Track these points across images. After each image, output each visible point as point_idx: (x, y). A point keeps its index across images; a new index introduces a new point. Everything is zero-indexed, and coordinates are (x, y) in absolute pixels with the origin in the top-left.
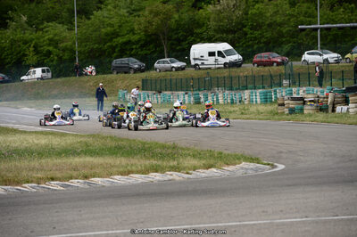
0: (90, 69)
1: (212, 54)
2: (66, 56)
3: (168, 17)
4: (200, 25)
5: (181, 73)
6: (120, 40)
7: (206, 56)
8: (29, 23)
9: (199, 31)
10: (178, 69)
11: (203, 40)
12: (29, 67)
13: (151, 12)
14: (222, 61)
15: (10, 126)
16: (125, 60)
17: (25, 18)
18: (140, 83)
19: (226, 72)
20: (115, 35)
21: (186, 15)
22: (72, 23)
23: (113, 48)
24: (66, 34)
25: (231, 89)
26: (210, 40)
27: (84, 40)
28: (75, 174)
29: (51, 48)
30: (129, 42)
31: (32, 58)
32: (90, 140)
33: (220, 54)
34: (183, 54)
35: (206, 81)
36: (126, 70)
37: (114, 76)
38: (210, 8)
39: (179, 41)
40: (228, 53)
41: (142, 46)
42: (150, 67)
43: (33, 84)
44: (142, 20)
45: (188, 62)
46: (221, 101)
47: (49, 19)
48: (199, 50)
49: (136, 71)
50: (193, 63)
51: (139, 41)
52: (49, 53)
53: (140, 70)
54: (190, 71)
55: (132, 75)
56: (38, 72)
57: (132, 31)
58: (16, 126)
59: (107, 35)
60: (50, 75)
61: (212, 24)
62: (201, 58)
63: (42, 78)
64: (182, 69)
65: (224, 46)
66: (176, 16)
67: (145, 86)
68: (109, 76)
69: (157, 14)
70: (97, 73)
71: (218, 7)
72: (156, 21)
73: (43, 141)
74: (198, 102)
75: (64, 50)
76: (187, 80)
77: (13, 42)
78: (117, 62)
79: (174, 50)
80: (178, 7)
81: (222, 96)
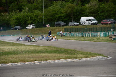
0: (48, 25)
1: (87, 20)
2: (40, 21)
3: (73, 8)
4: (84, 11)
5: (77, 26)
6: (58, 16)
7: (86, 21)
8: (29, 10)
9: (83, 13)
10: (76, 25)
11: (85, 16)
12: (28, 24)
13: (68, 7)
14: (91, 23)
16: (59, 22)
17: (27, 9)
18: (64, 30)
19: (92, 26)
20: (56, 14)
21: (79, 8)
22: (42, 10)
23: (55, 18)
24: (41, 14)
25: (94, 32)
26: (87, 16)
27: (46, 16)
28: (43, 59)
29: (35, 18)
30: (61, 16)
31: (29, 21)
32: (48, 48)
33: (90, 20)
34: (78, 20)
35: (85, 29)
36: (59, 25)
37: (55, 27)
38: (87, 5)
39: (77, 16)
40: (93, 20)
41: (65, 18)
42: (67, 24)
43: (29, 30)
44: (65, 9)
45: (80, 23)
46: (90, 36)
47: (36, 9)
48: (83, 19)
49: (63, 26)
50: (81, 23)
51: (63, 16)
52: (35, 20)
53: (64, 26)
54: (80, 26)
55: (61, 27)
56: (31, 26)
57: (61, 13)
58: (24, 43)
59: (54, 14)
60: (35, 27)
61: (88, 11)
62: (84, 22)
63: (32, 28)
64: (78, 25)
65: (92, 18)
66: (76, 8)
67: (66, 31)
69: (70, 7)
70: (50, 26)
71: (90, 5)
72: (70, 9)
73: (33, 48)
74: (83, 36)
75: (40, 19)
76: (79, 29)
77: (24, 16)
78: (56, 23)
79: (75, 19)
80: (77, 5)
81: (91, 34)
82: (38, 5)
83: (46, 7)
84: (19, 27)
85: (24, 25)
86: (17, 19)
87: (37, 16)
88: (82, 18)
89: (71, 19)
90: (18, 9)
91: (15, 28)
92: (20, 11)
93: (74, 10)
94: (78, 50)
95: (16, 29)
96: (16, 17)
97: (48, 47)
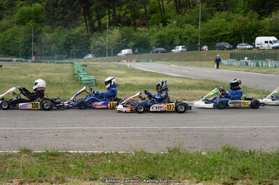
0: (205, 47)
1: (266, 42)
2: (194, 40)
3: (245, 23)
4: (261, 28)
5: (250, 51)
6: (221, 34)
7: (263, 43)
8: (177, 25)
9: (260, 30)
10: (248, 49)
11: (262, 35)
12: (175, 46)
13: (237, 20)
14: (271, 46)
15: (165, 73)
16: (222, 43)
17: (175, 22)
18: (229, 55)
19: (273, 51)
20: (219, 31)
21: (255, 22)
22: (198, 25)
23: (217, 38)
24: (195, 30)
25: (275, 60)
26: (266, 35)
27: (203, 33)
28: (195, 98)
29: (187, 37)
30: (225, 35)
31: (177, 41)
32: (203, 82)
33: (271, 42)
34: (252, 42)
35: (263, 55)
36: (223, 48)
37: (217, 51)
38: (267, 19)
39: (250, 35)
40: (275, 42)
41: (231, 37)
42: (235, 47)
43: (178, 54)
44: (232, 24)
45: (254, 45)
46: (270, 66)
47: (187, 22)
48: (260, 40)
49: (228, 49)
50: (256, 46)
51: (229, 35)
52: (186, 39)
53: (230, 49)
54: (255, 50)
55: (225, 51)
56: (180, 48)
57: (227, 29)
58: (168, 74)
59: (215, 31)
60: (185, 50)
61: (267, 27)
62: (261, 44)
63: (182, 51)
64: (251, 49)
65: (273, 38)
66: (250, 23)
67: (232, 56)
68: (214, 51)
69: (240, 21)
70: (208, 49)
71: (271, 19)
72: (239, 25)
73: (181, 81)
74: (258, 66)
75: (193, 37)
76: (253, 55)
77: (170, 33)
78: (218, 44)
79: (247, 40)
80: (251, 18)
81: (270, 63)
82: (191, 17)
83: (204, 20)
84: (162, 49)
85: (169, 47)
86: (160, 37)
87: (189, 34)
88: (257, 38)
89: (241, 40)
90: (162, 22)
91: (156, 50)
92: (165, 25)
93: (247, 26)
94: (249, 87)
95: (157, 52)
96: (158, 34)
97: (204, 80)
